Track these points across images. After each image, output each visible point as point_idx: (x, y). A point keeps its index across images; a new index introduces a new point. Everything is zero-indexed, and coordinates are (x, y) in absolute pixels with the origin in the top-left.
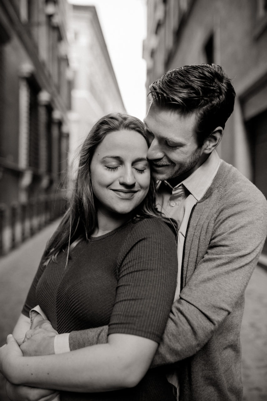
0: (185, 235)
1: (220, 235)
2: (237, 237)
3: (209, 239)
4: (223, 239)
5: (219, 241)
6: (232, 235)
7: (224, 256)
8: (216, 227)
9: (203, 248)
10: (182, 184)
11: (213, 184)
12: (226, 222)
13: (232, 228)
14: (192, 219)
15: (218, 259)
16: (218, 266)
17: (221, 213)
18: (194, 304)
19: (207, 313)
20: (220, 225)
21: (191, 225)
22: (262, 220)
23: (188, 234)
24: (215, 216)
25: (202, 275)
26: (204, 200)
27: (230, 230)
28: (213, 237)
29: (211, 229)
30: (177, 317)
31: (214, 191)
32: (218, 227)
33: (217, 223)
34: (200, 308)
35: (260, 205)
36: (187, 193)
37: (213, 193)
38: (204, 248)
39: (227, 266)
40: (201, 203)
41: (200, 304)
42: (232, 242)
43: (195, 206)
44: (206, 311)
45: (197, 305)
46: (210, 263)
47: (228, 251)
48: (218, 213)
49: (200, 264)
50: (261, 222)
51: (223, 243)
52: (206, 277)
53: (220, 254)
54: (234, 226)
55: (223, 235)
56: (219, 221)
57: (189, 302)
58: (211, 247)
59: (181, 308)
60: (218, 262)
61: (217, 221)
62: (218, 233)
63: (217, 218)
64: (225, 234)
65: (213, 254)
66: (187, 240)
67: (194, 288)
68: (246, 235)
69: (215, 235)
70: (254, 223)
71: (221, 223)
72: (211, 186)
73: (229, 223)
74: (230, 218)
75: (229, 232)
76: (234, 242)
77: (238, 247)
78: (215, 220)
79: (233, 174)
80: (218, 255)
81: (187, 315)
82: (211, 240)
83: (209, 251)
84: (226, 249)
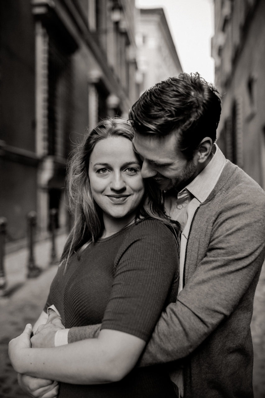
0: (187, 237)
1: (217, 237)
2: (234, 240)
3: (208, 242)
4: (220, 242)
5: (216, 244)
6: (228, 238)
7: (219, 258)
8: (214, 229)
9: (202, 251)
10: (186, 189)
11: (216, 186)
12: (224, 224)
13: (229, 231)
14: (194, 222)
15: (214, 261)
16: (214, 269)
17: (220, 216)
18: (188, 305)
19: (200, 315)
20: (218, 228)
21: (192, 228)
22: (261, 223)
23: (190, 237)
24: (214, 218)
25: (198, 277)
26: (207, 203)
27: (227, 232)
28: (212, 239)
29: (209, 232)
30: (169, 318)
31: (217, 193)
32: (216, 229)
33: (216, 226)
34: (193, 310)
35: (260, 207)
36: (192, 197)
37: (217, 195)
38: (203, 250)
39: (223, 268)
40: (204, 206)
41: (193, 306)
42: (228, 245)
43: (198, 208)
44: (199, 313)
45: (190, 307)
46: (207, 265)
47: (224, 254)
48: (216, 216)
49: (199, 266)
50: (260, 224)
51: (220, 245)
52: (201, 279)
53: (216, 257)
54: (231, 229)
55: (219, 238)
56: (218, 223)
57: (183, 304)
58: (211, 249)
59: (175, 309)
60: (214, 265)
61: (216, 223)
62: (216, 236)
63: (215, 221)
64: (221, 237)
65: (211, 257)
66: (189, 243)
67: (189, 290)
68: (243, 238)
69: (213, 238)
70: (251, 226)
71: (220, 226)
72: (215, 188)
73: (227, 225)
74: (228, 221)
75: (225, 234)
76: (230, 244)
77: (235, 250)
78: (214, 223)
79: (236, 175)
80: (215, 257)
81: (180, 317)
82: (210, 242)
83: (208, 254)
84: (222, 251)
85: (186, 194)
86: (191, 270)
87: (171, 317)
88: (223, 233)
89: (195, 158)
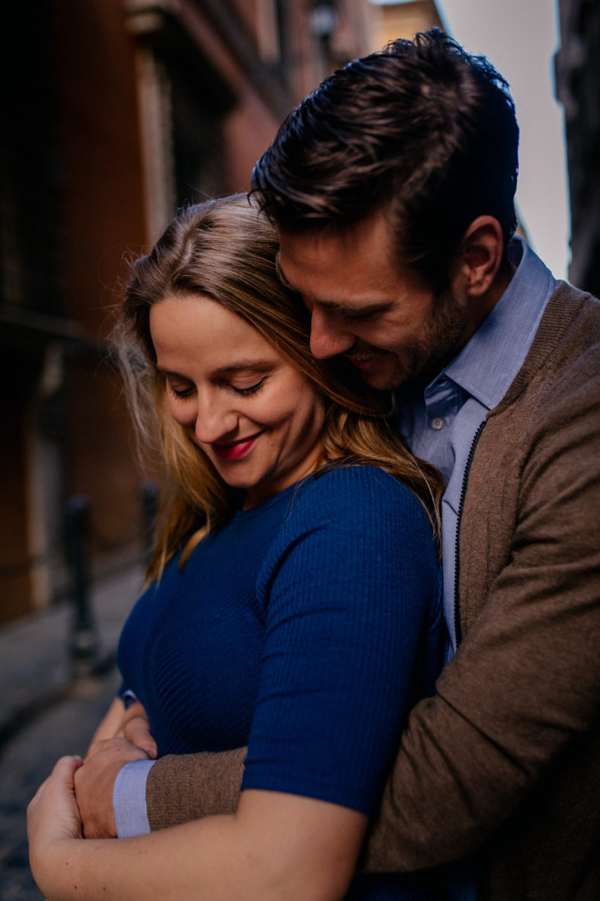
0: (457, 509)
1: (535, 509)
2: (582, 514)
3: (511, 522)
4: (543, 521)
5: (532, 528)
6: (565, 509)
7: (544, 569)
8: (526, 485)
9: (498, 547)
11: (530, 358)
12: (551, 468)
13: (566, 487)
14: (473, 465)
15: (530, 577)
16: (531, 599)
17: (539, 445)
18: (464, 711)
19: (500, 739)
20: (535, 480)
21: (470, 482)
23: (465, 509)
24: (521, 454)
25: (487, 627)
26: (506, 408)
27: (560, 491)
28: (522, 514)
29: (511, 494)
30: (418, 747)
31: (533, 378)
32: (532, 485)
33: (529, 474)
34: (479, 723)
36: (464, 396)
37: (531, 385)
38: (500, 546)
39: (559, 598)
40: (498, 418)
41: (479, 713)
42: (566, 529)
43: (484, 424)
44: (497, 733)
45: (469, 716)
46: (513, 589)
47: (557, 555)
48: (527, 447)
49: (493, 592)
51: (543, 532)
52: (496, 633)
53: (536, 566)
54: (571, 481)
55: (540, 511)
56: (532, 468)
57: (450, 705)
58: (520, 543)
59: (428, 723)
60: (532, 587)
61: (528, 467)
62: (531, 504)
63: (526, 460)
64: (544, 507)
65: (522, 565)
66: (463, 524)
67: (467, 664)
69: (524, 510)
71: (540, 473)
72: (525, 364)
74: (561, 460)
75: (556, 499)
76: (572, 527)
77: (587, 543)
78: (522, 468)
80: (533, 566)
81: (444, 746)
82: (518, 521)
83: (516, 555)
84: (552, 548)
85: (447, 392)
86: (475, 601)
87: (423, 746)
88: (551, 495)
89: (457, 285)
